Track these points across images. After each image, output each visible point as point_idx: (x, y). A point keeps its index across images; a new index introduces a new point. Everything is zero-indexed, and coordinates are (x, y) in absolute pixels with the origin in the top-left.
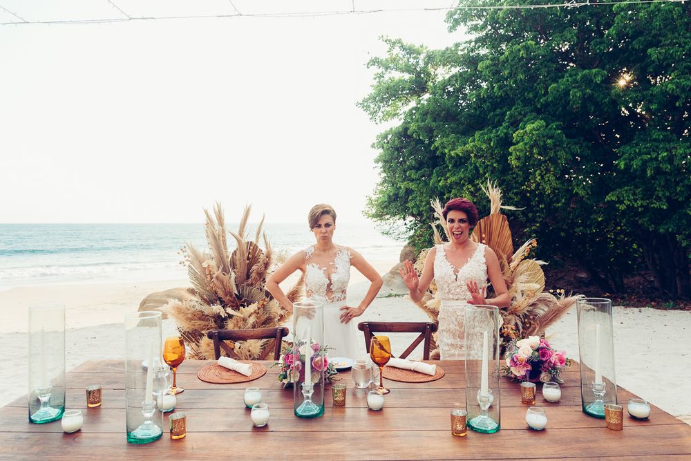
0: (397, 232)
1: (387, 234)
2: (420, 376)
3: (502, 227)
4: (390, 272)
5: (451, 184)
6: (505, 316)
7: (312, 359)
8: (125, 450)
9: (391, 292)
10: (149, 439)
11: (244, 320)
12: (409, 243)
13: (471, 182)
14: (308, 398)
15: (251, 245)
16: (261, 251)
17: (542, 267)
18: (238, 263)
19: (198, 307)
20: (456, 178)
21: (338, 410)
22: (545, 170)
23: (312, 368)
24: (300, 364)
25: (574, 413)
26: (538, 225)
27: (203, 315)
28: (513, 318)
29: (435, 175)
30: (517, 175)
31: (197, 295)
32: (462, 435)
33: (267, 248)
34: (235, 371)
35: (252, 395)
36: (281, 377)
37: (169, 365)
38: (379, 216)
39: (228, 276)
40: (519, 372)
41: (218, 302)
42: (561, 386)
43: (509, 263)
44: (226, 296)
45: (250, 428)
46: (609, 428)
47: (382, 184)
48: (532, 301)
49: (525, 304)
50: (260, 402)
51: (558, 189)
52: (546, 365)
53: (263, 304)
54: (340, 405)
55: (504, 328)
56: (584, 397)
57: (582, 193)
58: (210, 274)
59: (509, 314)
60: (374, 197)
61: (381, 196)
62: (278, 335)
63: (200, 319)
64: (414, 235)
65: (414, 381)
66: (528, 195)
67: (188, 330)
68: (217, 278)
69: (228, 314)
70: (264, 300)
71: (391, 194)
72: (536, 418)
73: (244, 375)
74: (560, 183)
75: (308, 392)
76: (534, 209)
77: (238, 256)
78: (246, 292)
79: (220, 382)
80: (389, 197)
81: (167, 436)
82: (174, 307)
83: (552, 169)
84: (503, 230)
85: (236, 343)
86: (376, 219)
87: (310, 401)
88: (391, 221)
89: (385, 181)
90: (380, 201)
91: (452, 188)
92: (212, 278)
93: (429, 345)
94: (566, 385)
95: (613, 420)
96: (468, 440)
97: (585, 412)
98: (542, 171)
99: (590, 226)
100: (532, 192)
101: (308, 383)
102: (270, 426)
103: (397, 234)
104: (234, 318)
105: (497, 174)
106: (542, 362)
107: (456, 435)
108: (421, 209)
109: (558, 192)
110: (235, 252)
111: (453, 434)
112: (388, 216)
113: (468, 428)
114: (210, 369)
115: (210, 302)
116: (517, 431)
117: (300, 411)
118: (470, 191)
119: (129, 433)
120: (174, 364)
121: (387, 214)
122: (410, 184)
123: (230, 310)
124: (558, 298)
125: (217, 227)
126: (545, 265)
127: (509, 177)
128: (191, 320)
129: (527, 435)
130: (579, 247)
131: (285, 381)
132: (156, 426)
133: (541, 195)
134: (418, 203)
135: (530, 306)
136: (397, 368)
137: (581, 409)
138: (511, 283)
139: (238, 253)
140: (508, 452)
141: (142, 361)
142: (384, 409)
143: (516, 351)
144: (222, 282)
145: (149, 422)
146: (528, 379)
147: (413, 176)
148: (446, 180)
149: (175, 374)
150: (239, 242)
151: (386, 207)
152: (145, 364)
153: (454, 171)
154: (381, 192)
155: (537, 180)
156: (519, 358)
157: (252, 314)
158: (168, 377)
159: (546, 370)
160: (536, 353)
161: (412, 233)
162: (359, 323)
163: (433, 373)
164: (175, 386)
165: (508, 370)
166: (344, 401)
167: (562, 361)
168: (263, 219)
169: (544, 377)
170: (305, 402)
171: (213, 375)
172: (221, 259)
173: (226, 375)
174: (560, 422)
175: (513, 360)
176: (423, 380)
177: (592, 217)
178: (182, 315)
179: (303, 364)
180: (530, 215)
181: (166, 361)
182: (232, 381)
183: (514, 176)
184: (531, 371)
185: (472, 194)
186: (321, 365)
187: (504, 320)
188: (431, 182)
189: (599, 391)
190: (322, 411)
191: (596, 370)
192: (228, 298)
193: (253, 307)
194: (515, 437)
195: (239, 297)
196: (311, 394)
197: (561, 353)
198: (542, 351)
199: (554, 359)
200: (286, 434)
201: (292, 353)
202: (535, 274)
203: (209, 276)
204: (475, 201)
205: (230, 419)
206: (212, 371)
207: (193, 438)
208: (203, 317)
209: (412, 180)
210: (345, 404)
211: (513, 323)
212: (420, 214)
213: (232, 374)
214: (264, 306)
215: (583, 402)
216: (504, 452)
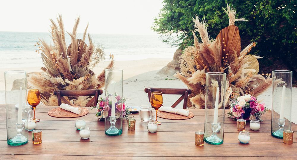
0: (172, 41)
1: (166, 41)
2: (180, 116)
3: (235, 34)
4: (167, 66)
5: (207, 10)
6: (234, 88)
7: (116, 104)
8: (7, 149)
9: (167, 78)
10: (20, 144)
11: (76, 87)
12: (179, 48)
13: (220, 9)
14: (113, 125)
15: (80, 41)
16: (86, 45)
17: (258, 60)
18: (72, 52)
19: (48, 78)
20: (211, 6)
21: (131, 132)
22: (266, 2)
23: (116, 109)
24: (109, 107)
25: (266, 136)
26: (259, 37)
27: (51, 83)
28: (239, 89)
29: (197, 4)
30: (249, 5)
31: (47, 71)
32: (201, 145)
33: (90, 44)
34: (70, 112)
35: (80, 123)
36: (98, 114)
37: (31, 105)
38: (162, 30)
39: (66, 60)
40: (237, 115)
41: (60, 76)
42: (261, 123)
43: (238, 56)
44: (65, 72)
45: (79, 140)
46: (285, 143)
47: (164, 10)
48: (250, 80)
49: (246, 81)
50: (85, 126)
51: (273, 15)
52: (253, 111)
53: (87, 78)
54: (132, 130)
55: (232, 95)
56: (273, 128)
57: (287, 17)
58: (55, 58)
59: (236, 87)
60: (159, 18)
61: (163, 17)
62: (97, 94)
63: (49, 86)
64: (183, 43)
65: (176, 119)
66: (254, 18)
67: (42, 92)
68: (59, 61)
69: (66, 83)
70: (88, 76)
71: (169, 16)
72: (244, 137)
73: (75, 114)
74: (274, 11)
75: (113, 121)
76: (258, 27)
77: (72, 48)
78: (77, 70)
79: (61, 117)
80: (168, 18)
81: (30, 143)
82: (32, 78)
83: (270, 2)
84: (236, 35)
85: (71, 101)
86: (159, 32)
87: (114, 127)
88: (169, 34)
89: (166, 8)
90: (162, 20)
91: (207, 13)
92: (56, 61)
93: (186, 102)
94: (264, 122)
95: (288, 139)
96: (204, 148)
97: (273, 135)
98: (264, 3)
99: (291, 39)
100: (257, 16)
101: (114, 116)
102: (90, 139)
103: (172, 42)
104: (69, 86)
105: (236, 4)
106: (251, 109)
107: (197, 145)
108: (188, 26)
109: (273, 17)
110: (70, 45)
111: (196, 145)
112: (167, 31)
113: (204, 142)
114: (55, 110)
115: (54, 76)
116: (232, 144)
117: (108, 131)
118: (218, 15)
119: (8, 141)
120: (34, 106)
121: (166, 29)
122: (182, 9)
123: (67, 81)
124: (266, 78)
125: (59, 29)
126: (260, 59)
127: (243, 6)
128: (43, 86)
129: (238, 145)
130: (284, 52)
131: (100, 117)
132: (24, 137)
133: (262, 18)
134: (186, 22)
135: (249, 82)
136: (166, 112)
137: (271, 134)
138: (239, 68)
139: (72, 46)
140: (226, 153)
141: (15, 105)
142: (157, 132)
143: (237, 103)
144: (62, 63)
145: (20, 134)
146: (242, 118)
147: (183, 5)
148: (204, 7)
149: (34, 112)
150: (73, 38)
151: (166, 24)
152: (17, 106)
153: (209, 2)
154: (163, 15)
155: (261, 8)
156: (238, 106)
157: (80, 83)
158: (31, 113)
159: (253, 113)
160: (248, 104)
161: (181, 41)
162: (146, 88)
163: (187, 115)
164: (34, 118)
165: (231, 114)
166: (134, 127)
167: (262, 109)
168: (88, 25)
169: (251, 117)
170: (112, 127)
171: (57, 113)
172: (62, 49)
173: (65, 114)
174: (258, 140)
175: (234, 108)
176: (181, 119)
177: (293, 33)
178: (38, 83)
179: (111, 107)
180: (255, 31)
181: (29, 104)
182: (68, 117)
183: (247, 6)
184: (244, 114)
185: (220, 17)
186: (121, 108)
187: (233, 90)
188: (195, 9)
189: (281, 124)
190: (121, 132)
191: (280, 113)
192: (66, 73)
193: (81, 79)
194: (231, 147)
195: (73, 73)
196: (115, 122)
197: (262, 104)
198: (252, 103)
199: (258, 107)
200: (100, 143)
201: (104, 101)
202: (254, 63)
203: (54, 60)
204: (221, 21)
205: (67, 135)
206: (57, 111)
207: (45, 144)
208: (50, 84)
209: (183, 7)
210: (134, 130)
211: (238, 91)
212: (187, 29)
213: (69, 113)
214: (88, 79)
215: (272, 130)
216: (224, 153)
